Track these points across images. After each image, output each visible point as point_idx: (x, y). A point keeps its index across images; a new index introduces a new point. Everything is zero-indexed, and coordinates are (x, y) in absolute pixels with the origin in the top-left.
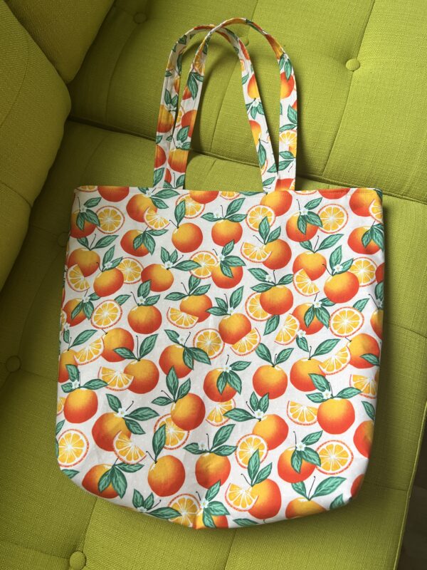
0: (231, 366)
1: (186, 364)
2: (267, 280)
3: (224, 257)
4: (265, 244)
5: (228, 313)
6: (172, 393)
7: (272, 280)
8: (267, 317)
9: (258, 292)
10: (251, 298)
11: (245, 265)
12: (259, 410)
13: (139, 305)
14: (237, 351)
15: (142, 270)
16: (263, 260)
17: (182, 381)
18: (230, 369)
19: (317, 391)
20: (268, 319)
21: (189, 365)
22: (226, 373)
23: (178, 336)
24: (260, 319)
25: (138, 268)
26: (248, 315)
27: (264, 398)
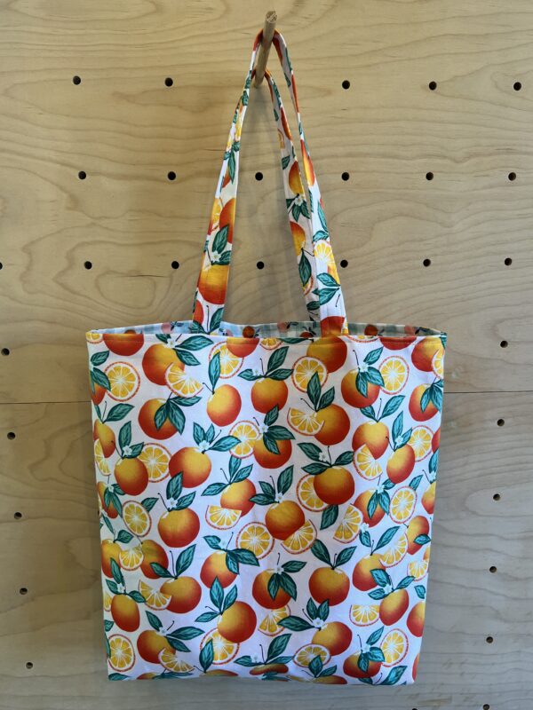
0: (283, 566)
1: (231, 570)
2: (320, 459)
3: (267, 427)
4: (317, 411)
5: (276, 500)
6: (217, 606)
7: (327, 459)
8: (323, 507)
9: (310, 474)
10: (303, 481)
11: (294, 438)
12: (318, 619)
13: (169, 510)
14: (289, 548)
15: (169, 459)
16: (315, 432)
17: (227, 590)
18: (282, 570)
19: (378, 587)
20: (325, 510)
21: (234, 570)
22: (277, 575)
23: (219, 540)
24: (315, 508)
25: (165, 456)
26: (301, 503)
27: (323, 606)
